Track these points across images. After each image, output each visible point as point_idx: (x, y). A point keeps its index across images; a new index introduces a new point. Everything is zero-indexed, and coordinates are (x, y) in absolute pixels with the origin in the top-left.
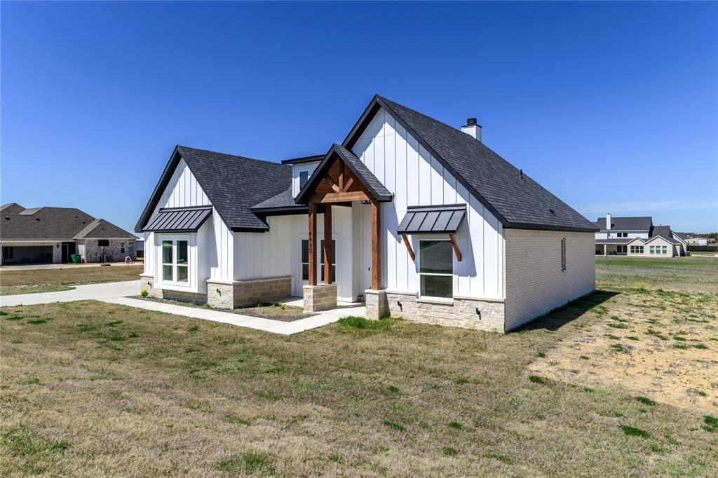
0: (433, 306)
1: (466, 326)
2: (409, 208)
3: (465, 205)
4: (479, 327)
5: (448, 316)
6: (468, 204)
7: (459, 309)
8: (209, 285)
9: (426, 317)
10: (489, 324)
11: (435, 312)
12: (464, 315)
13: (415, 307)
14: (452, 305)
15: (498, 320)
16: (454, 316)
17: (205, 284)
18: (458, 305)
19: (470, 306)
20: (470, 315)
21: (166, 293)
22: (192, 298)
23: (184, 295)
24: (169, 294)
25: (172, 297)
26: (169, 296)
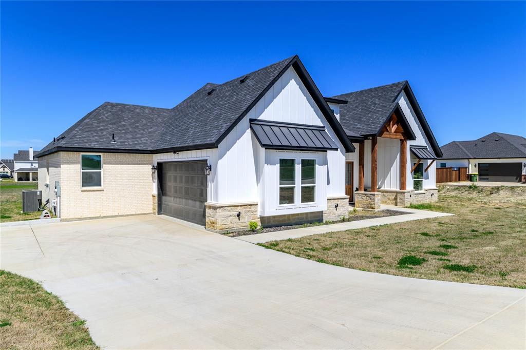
0: (420, 195)
1: (429, 202)
3: (427, 147)
5: (423, 199)
10: (434, 199)
11: (420, 198)
13: (414, 197)
15: (436, 197)
16: (425, 198)
20: (429, 197)
21: (267, 221)
22: (305, 218)
23: (294, 217)
24: (272, 221)
25: (277, 223)
26: (272, 223)
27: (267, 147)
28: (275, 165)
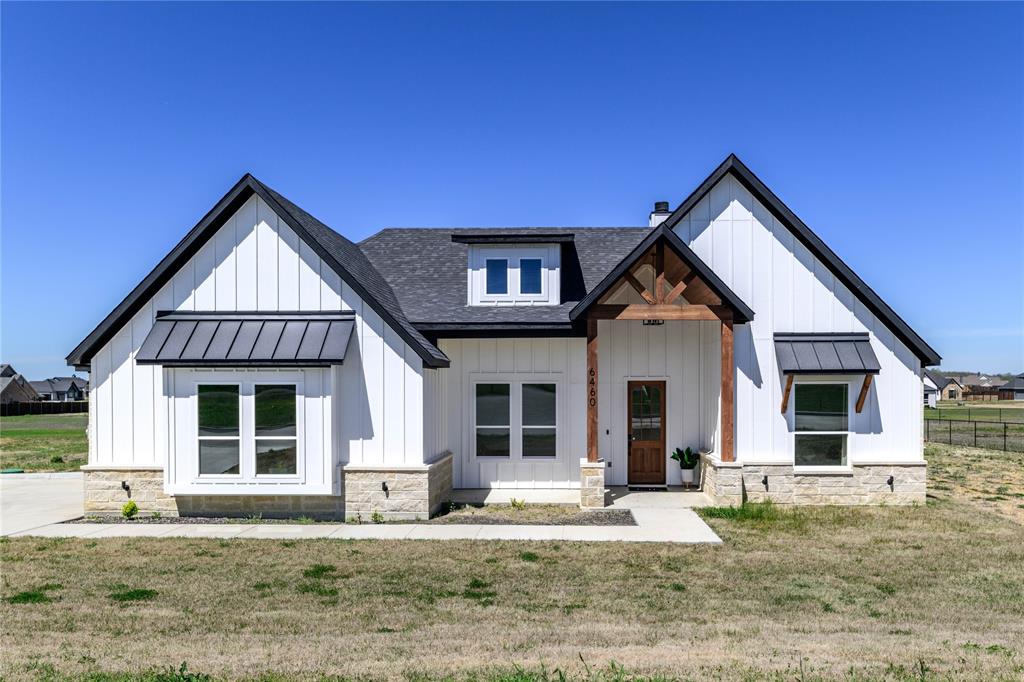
0: (820, 479)
1: (872, 502)
2: (776, 335)
3: (867, 334)
4: (891, 502)
5: (844, 491)
6: (871, 334)
7: (862, 479)
8: (347, 475)
9: (808, 496)
10: (904, 496)
11: (823, 487)
12: (869, 487)
13: (790, 484)
14: (851, 476)
15: (918, 490)
16: (853, 490)
17: (341, 473)
18: (859, 475)
19: (878, 474)
20: (878, 486)
21: (191, 504)
22: (291, 507)
23: (262, 502)
24: (204, 506)
25: (215, 510)
26: (204, 508)
27: (167, 364)
28: (188, 397)
